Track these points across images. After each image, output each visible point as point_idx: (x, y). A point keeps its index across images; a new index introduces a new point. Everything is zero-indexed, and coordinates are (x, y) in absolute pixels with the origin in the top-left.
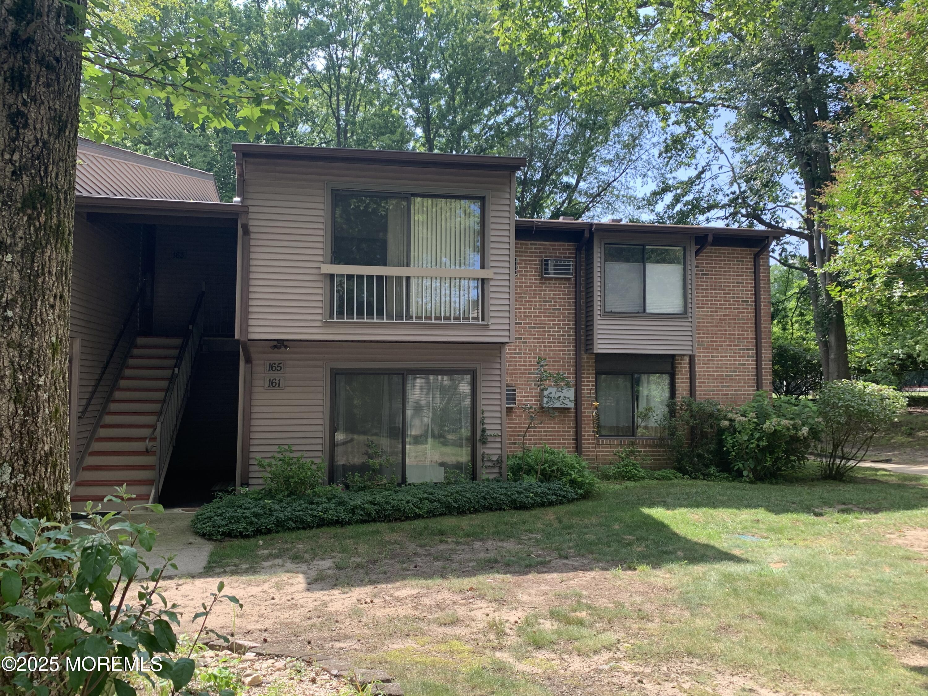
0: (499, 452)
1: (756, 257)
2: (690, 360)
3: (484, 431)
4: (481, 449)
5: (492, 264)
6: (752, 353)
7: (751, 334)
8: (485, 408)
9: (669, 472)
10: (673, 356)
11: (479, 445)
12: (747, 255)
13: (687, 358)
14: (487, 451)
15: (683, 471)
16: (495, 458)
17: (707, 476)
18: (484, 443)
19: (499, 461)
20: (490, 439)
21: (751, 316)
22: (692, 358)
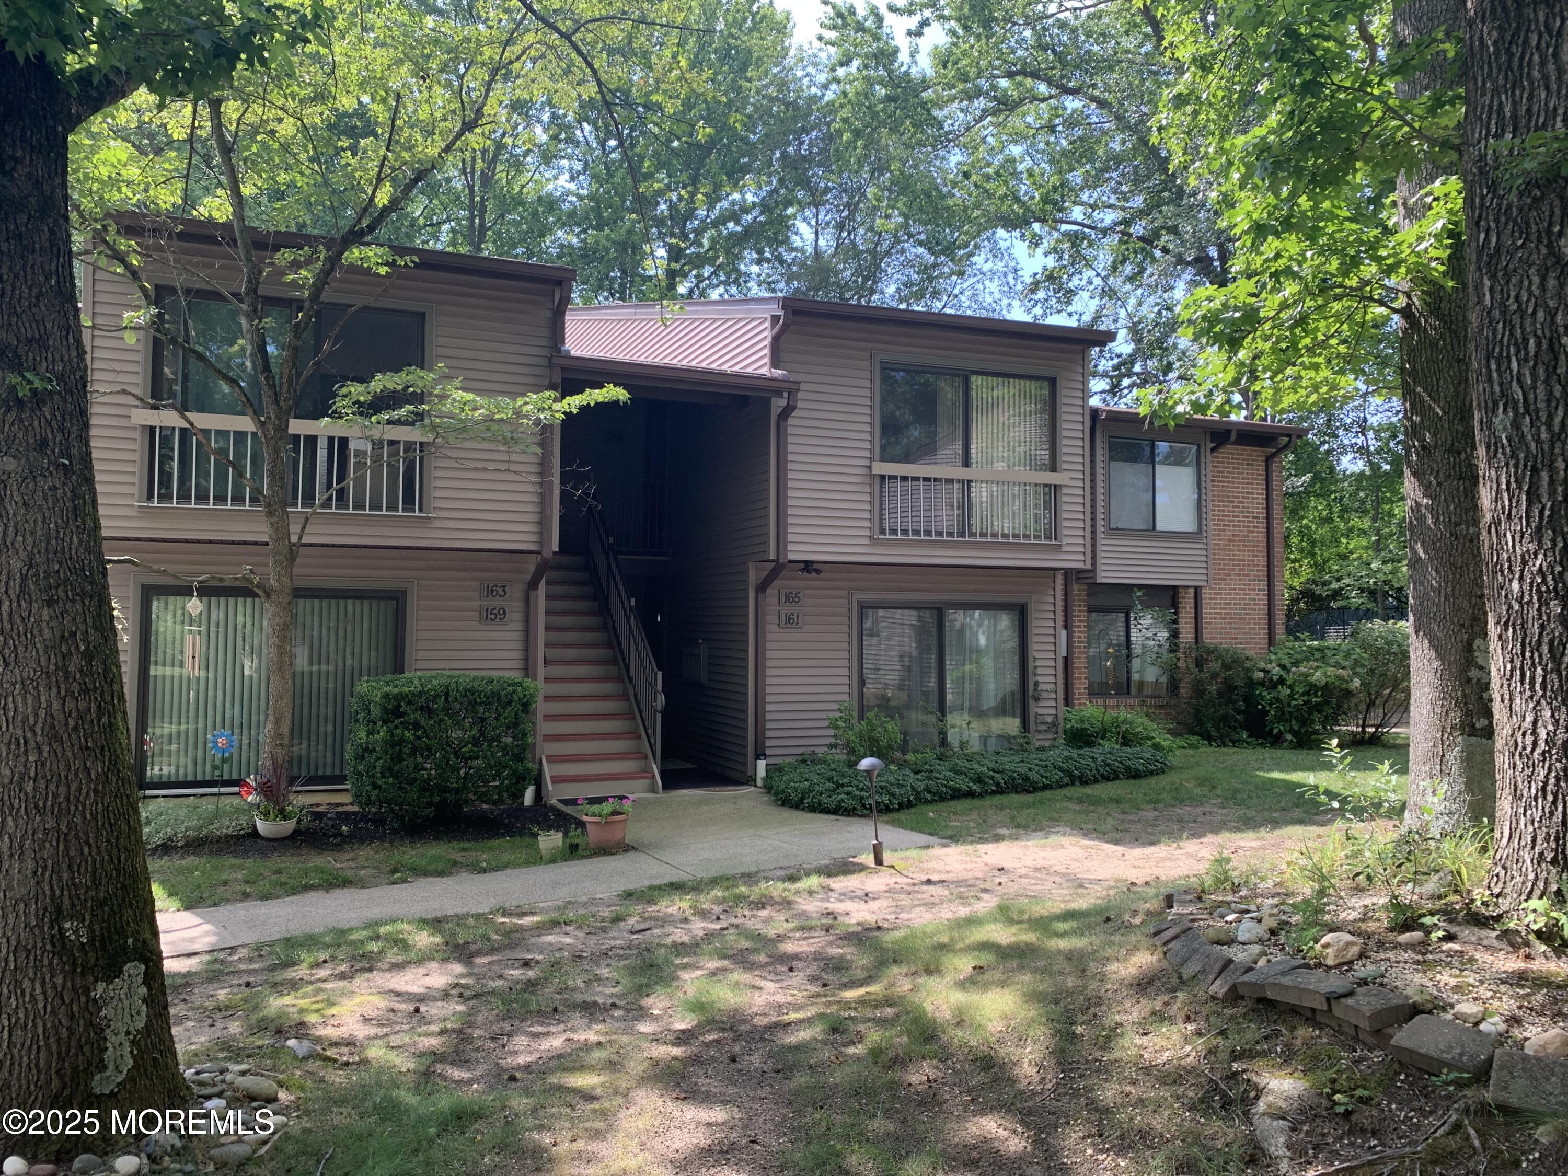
0: (1053, 711)
1: (1269, 460)
2: (1196, 593)
3: (1036, 684)
4: (1034, 708)
5: (1065, 466)
6: (1263, 584)
7: (1263, 561)
8: (1037, 655)
9: (1194, 739)
10: (1175, 588)
11: (1031, 702)
12: (1256, 454)
13: (1192, 591)
14: (1040, 711)
15: (1209, 739)
16: (1050, 719)
17: (1235, 743)
18: (1037, 699)
19: (1054, 724)
20: (1044, 695)
21: (1262, 537)
22: (1197, 589)
